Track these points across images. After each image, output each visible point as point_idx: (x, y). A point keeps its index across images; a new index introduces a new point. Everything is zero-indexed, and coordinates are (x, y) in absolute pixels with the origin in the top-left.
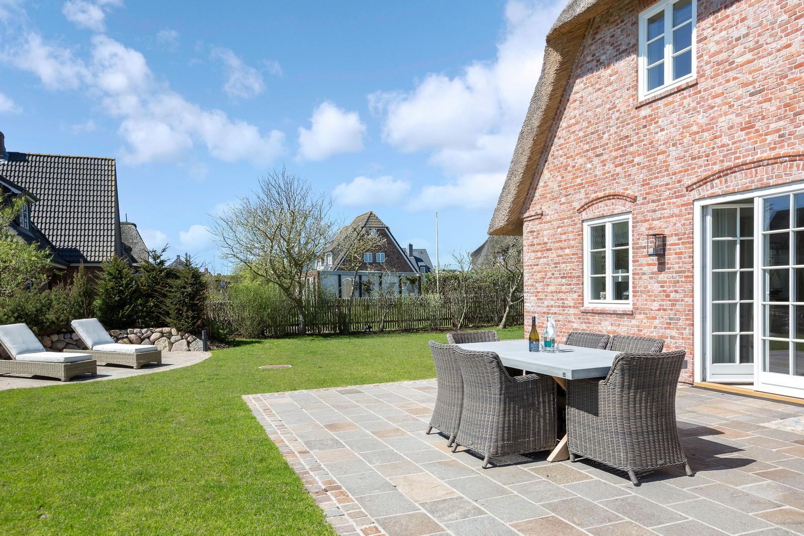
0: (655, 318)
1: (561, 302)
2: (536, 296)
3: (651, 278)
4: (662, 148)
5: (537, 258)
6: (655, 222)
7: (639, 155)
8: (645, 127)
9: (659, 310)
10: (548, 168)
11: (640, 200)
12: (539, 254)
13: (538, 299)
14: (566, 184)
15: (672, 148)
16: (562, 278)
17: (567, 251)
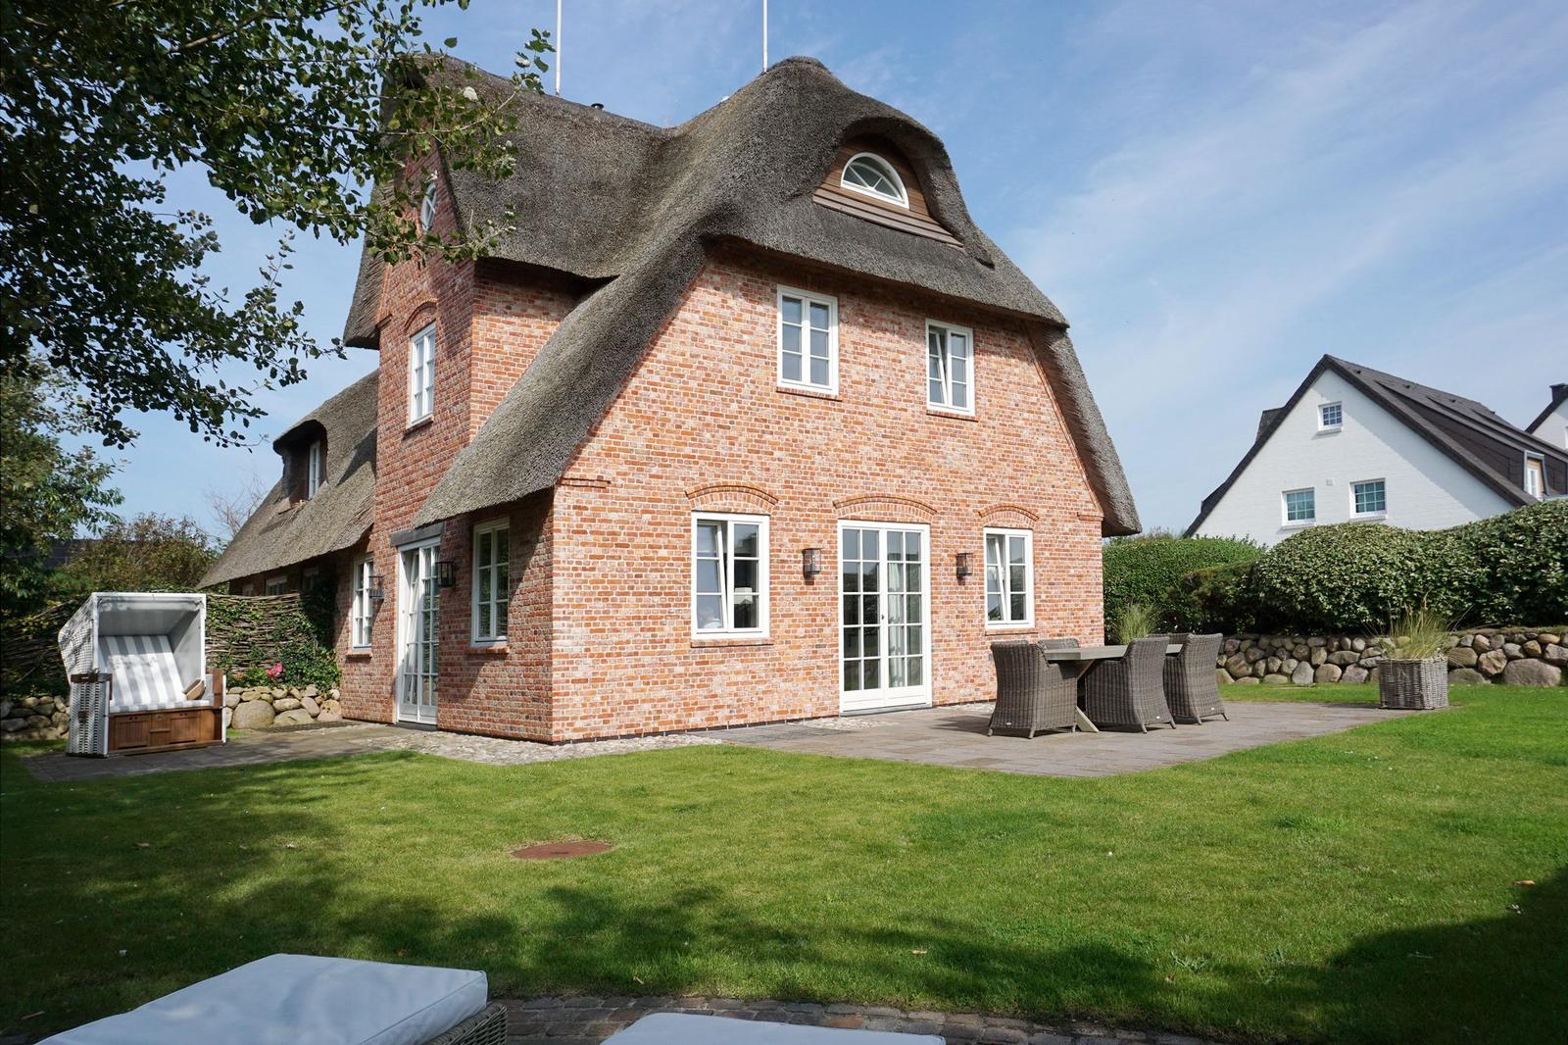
0: (799, 647)
1: (649, 634)
2: (588, 625)
3: (795, 599)
4: (808, 452)
5: (592, 557)
6: (800, 534)
7: (781, 449)
8: (787, 419)
9: (805, 637)
10: (622, 409)
11: (781, 504)
12: (597, 551)
13: (592, 631)
14: (662, 448)
15: (817, 456)
16: (651, 594)
17: (663, 553)
